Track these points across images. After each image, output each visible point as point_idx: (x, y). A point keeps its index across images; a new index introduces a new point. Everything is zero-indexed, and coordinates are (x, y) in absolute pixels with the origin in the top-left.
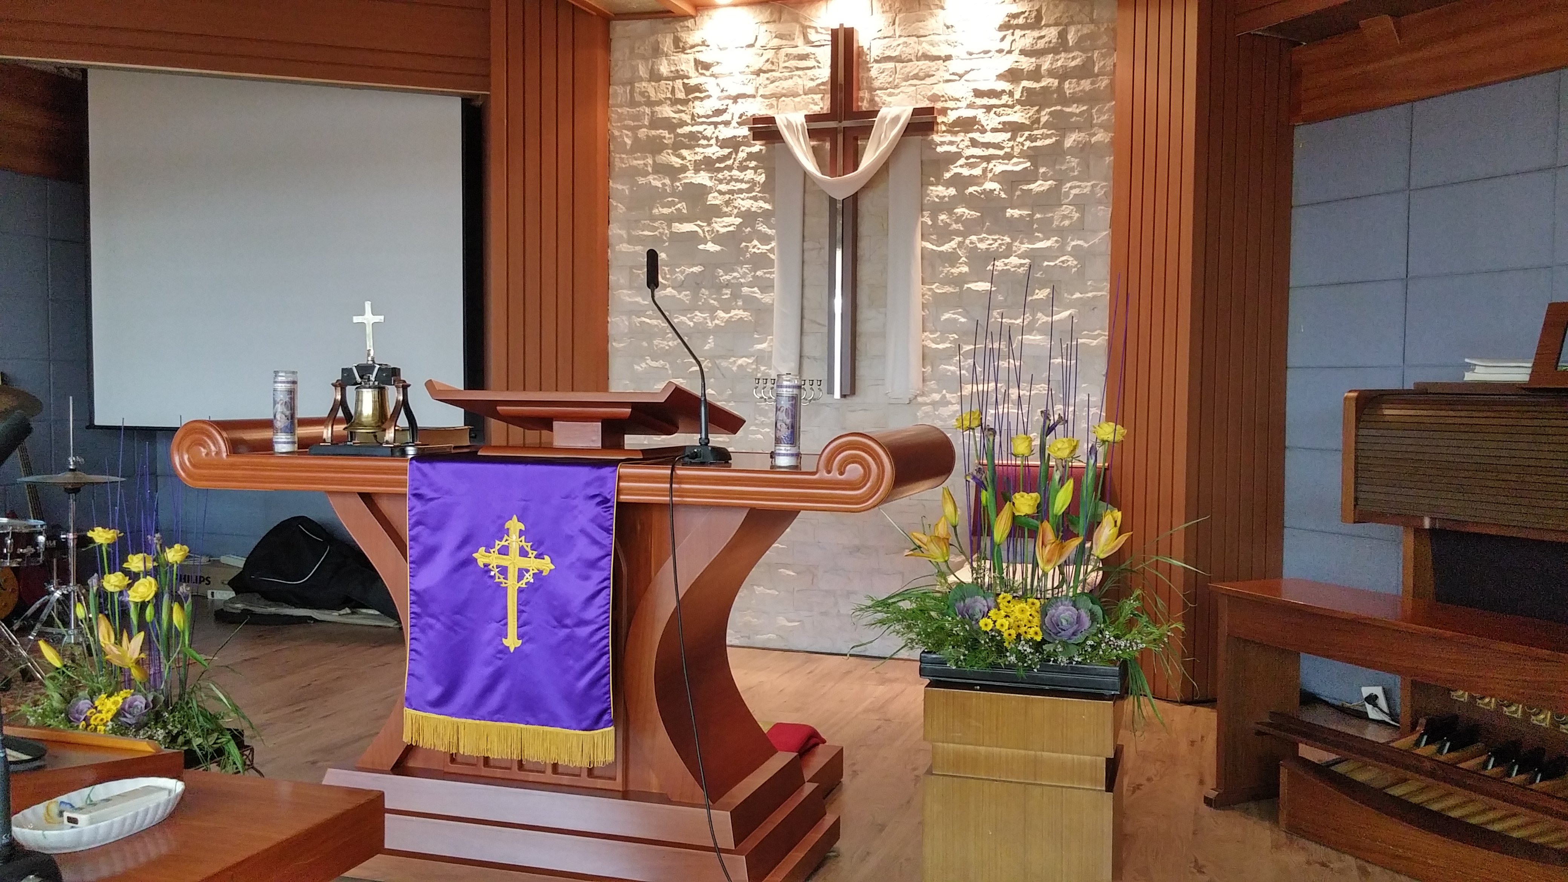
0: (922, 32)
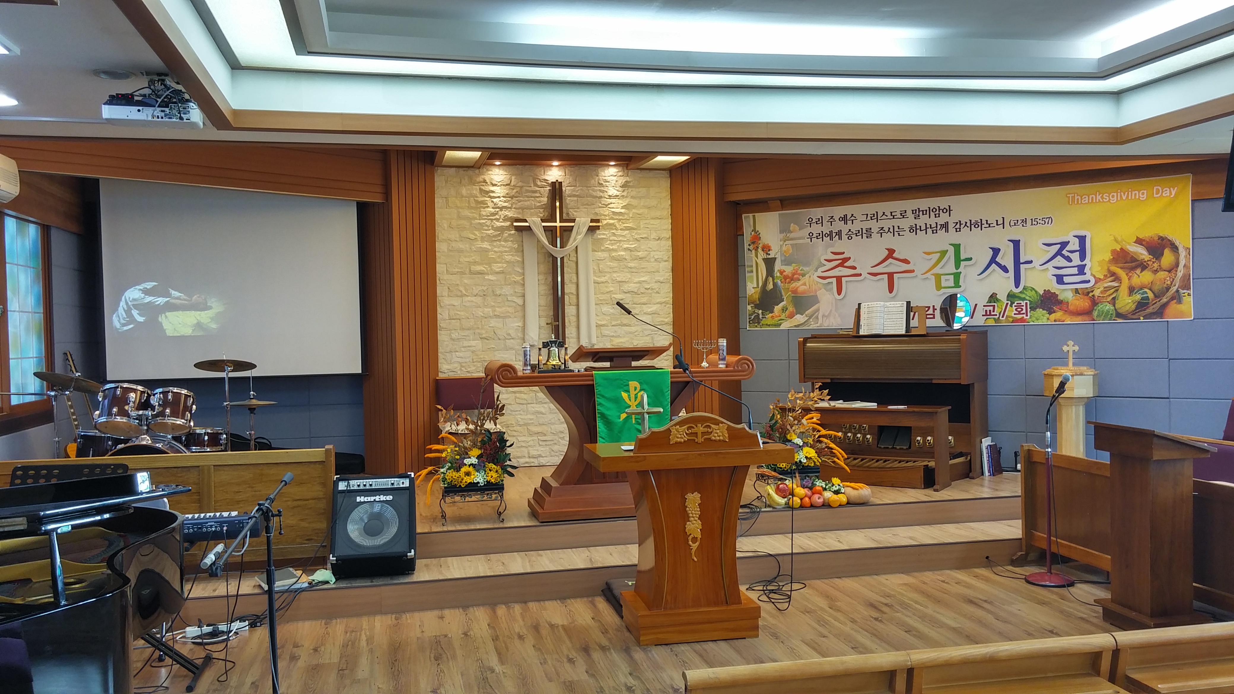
0: (588, 185)
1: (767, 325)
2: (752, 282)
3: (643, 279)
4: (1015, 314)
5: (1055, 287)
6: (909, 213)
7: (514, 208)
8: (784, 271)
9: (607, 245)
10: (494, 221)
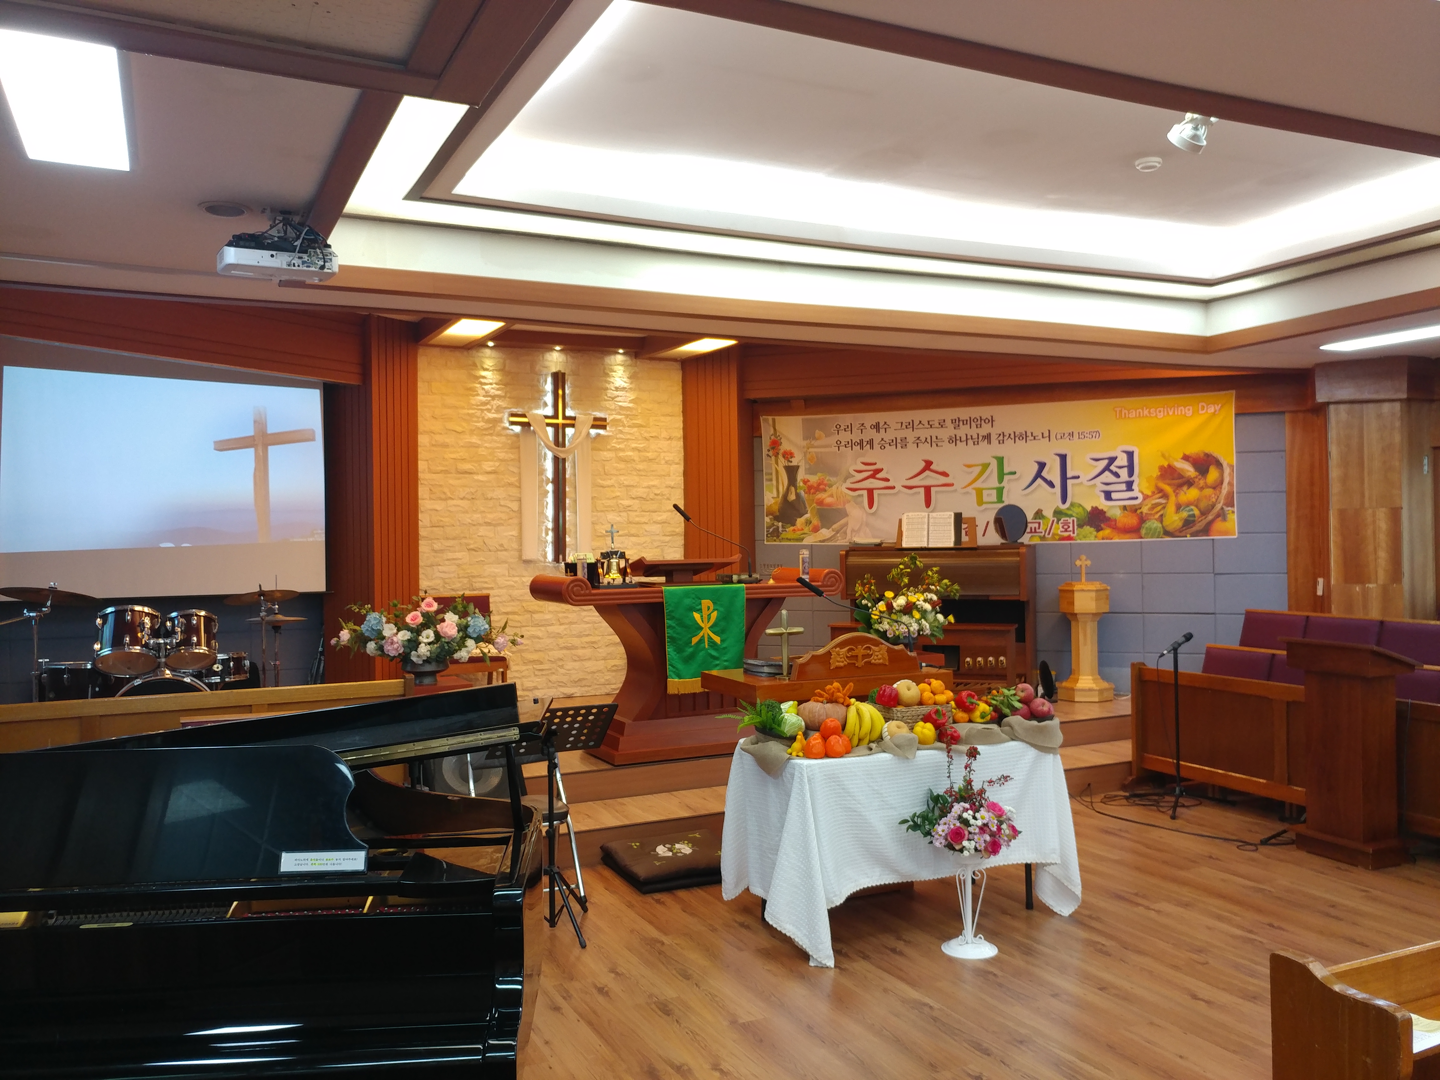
0: (593, 375)
1: (787, 539)
2: (771, 492)
3: (652, 483)
4: (1062, 532)
5: (1103, 504)
6: (948, 422)
7: (509, 398)
8: (808, 481)
9: (614, 444)
10: (485, 412)
